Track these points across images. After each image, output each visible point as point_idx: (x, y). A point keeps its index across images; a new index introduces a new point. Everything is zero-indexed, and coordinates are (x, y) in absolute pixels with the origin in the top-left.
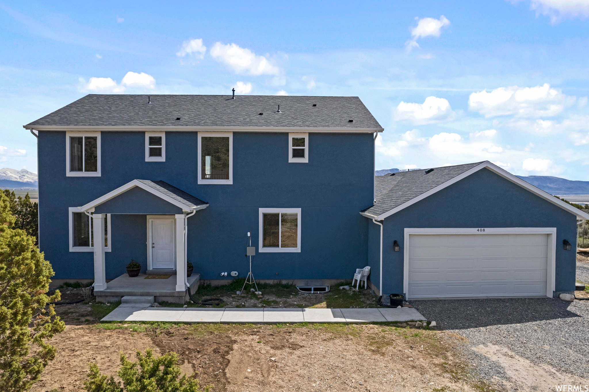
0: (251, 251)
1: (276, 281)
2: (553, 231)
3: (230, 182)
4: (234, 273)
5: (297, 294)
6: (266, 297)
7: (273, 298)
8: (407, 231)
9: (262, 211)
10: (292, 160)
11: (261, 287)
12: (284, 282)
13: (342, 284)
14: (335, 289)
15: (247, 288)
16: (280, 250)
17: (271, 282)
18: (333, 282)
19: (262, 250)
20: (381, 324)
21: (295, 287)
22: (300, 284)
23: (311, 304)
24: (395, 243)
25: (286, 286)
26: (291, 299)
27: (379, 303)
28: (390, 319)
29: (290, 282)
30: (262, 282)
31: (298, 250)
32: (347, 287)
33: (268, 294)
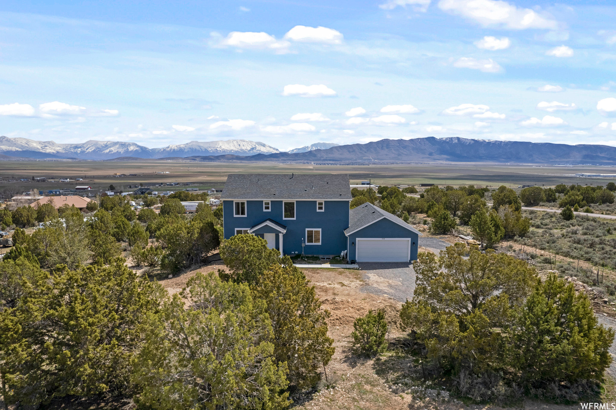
0: (303, 245)
1: (312, 255)
2: (410, 239)
3: (295, 219)
4: (296, 252)
5: (320, 260)
6: (309, 261)
7: (311, 261)
8: (357, 239)
9: (307, 229)
10: (318, 211)
11: (307, 257)
12: (315, 256)
13: (337, 257)
14: (334, 258)
15: (302, 257)
16: (314, 244)
17: (310, 256)
18: (333, 256)
19: (307, 244)
20: (344, 268)
21: (319, 257)
22: (321, 256)
23: (324, 263)
24: (353, 243)
25: (316, 257)
26: (318, 261)
27: (347, 263)
28: (348, 267)
29: (317, 256)
30: (307, 255)
31: (320, 244)
32: (338, 258)
33: (309, 260)
